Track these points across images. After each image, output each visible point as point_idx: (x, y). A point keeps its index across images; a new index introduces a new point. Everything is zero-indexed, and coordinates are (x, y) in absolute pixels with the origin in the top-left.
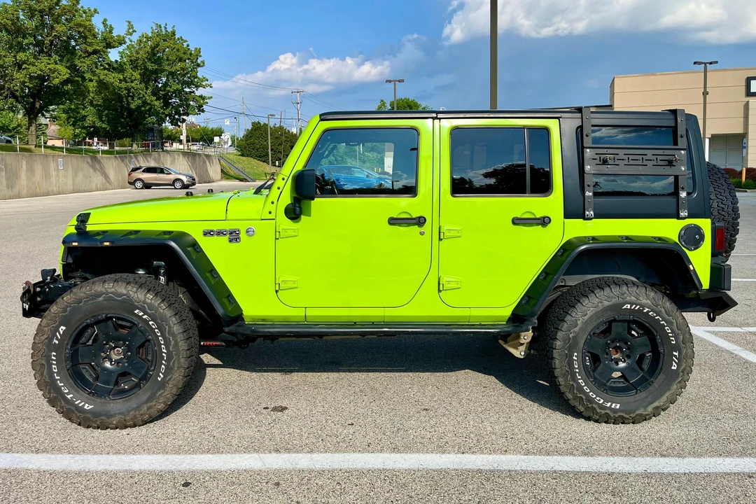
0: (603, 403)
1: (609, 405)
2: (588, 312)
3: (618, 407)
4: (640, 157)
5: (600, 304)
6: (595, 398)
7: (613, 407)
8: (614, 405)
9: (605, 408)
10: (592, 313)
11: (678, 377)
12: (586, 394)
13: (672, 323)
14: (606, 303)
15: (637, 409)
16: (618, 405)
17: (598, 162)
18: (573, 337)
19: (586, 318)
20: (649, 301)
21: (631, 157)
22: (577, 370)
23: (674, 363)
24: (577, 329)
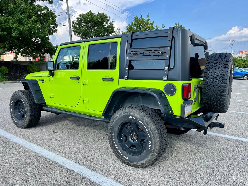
0: (122, 155)
1: (124, 156)
2: (117, 117)
3: (127, 159)
4: (149, 52)
5: (121, 114)
6: (120, 152)
7: (125, 158)
8: (126, 157)
9: (123, 157)
10: (118, 118)
11: (151, 153)
12: (117, 150)
13: (148, 127)
14: (123, 114)
15: (135, 162)
16: (128, 158)
17: (131, 55)
18: (112, 126)
19: (116, 119)
20: (139, 116)
21: (145, 52)
22: (114, 140)
23: (150, 146)
24: (113, 123)
